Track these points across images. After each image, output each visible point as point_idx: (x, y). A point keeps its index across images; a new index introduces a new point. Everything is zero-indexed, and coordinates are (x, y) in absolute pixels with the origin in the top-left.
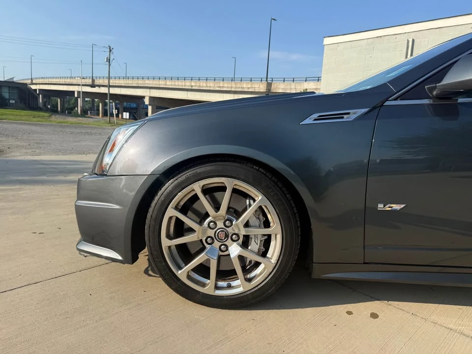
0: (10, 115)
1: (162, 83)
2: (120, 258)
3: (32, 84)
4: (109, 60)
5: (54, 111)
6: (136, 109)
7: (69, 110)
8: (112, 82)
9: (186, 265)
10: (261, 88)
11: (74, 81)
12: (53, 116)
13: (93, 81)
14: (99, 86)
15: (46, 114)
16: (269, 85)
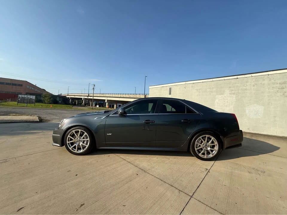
0: (58, 106)
1: (111, 96)
2: (59, 145)
3: (68, 96)
4: (93, 89)
5: (75, 105)
6: (103, 103)
7: (80, 104)
8: (94, 95)
9: (72, 146)
10: (143, 97)
11: (83, 95)
12: (74, 107)
13: (89, 95)
14: (91, 96)
15: (72, 106)
16: (145, 96)
